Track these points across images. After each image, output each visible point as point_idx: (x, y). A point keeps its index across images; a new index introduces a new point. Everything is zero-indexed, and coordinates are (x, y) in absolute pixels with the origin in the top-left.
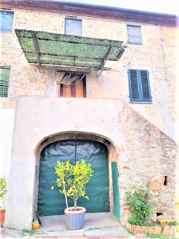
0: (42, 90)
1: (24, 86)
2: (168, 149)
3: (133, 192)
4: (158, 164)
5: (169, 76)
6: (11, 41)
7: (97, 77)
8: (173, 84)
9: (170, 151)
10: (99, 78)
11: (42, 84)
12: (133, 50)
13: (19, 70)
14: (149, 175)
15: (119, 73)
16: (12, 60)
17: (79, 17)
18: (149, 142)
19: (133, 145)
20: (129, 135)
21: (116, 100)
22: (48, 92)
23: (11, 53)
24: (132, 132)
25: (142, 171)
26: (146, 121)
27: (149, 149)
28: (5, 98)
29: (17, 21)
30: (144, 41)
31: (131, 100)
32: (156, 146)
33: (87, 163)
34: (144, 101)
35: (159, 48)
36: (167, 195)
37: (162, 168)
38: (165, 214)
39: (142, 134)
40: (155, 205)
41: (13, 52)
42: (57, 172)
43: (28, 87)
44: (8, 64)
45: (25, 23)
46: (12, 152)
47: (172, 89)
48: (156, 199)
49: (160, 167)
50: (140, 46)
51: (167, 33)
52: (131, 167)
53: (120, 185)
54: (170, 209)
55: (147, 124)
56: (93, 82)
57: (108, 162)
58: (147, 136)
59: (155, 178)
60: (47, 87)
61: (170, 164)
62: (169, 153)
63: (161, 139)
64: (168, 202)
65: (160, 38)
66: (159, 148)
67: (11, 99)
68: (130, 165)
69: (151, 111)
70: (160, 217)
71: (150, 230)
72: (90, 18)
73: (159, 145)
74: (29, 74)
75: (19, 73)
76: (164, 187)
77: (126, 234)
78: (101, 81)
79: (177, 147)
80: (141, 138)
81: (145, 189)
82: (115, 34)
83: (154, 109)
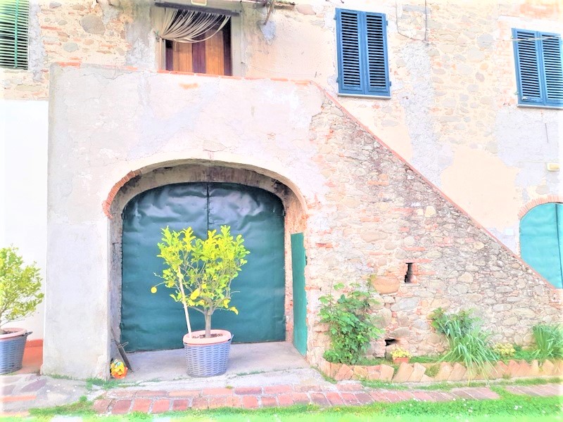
0: (118, 55)
1: (71, 40)
2: (418, 204)
3: (337, 297)
4: (393, 237)
5: (433, 30)
7: (260, 24)
8: (441, 53)
9: (424, 208)
10: (265, 29)
11: (117, 38)
14: (374, 260)
15: (314, 18)
18: (376, 187)
19: (342, 194)
20: (333, 171)
21: (305, 84)
22: (133, 59)
24: (340, 165)
25: (358, 253)
26: (374, 138)
27: (377, 204)
28: (19, 74)
31: (341, 90)
32: (393, 197)
33: (233, 232)
34: (371, 92)
36: (411, 302)
37: (403, 246)
38: (403, 340)
39: (362, 170)
40: (382, 322)
42: (163, 255)
43: (81, 44)
46: (50, 207)
47: (439, 64)
48: (386, 311)
49: (399, 242)
52: (334, 244)
53: (307, 282)
54: (414, 331)
55: (376, 145)
56: (249, 38)
57: (283, 234)
58: (374, 174)
59: (387, 267)
60: (131, 47)
61: (421, 236)
62: (420, 212)
63: (405, 180)
64: (411, 317)
66: (399, 202)
67: (38, 75)
68: (333, 238)
69: (388, 117)
70: (392, 346)
71: (371, 372)
73: (400, 195)
74: (81, 8)
75: (54, 6)
76: (404, 287)
77: (319, 381)
78: (270, 37)
79: (440, 199)
80: (360, 178)
81: (364, 289)
83: (394, 113)
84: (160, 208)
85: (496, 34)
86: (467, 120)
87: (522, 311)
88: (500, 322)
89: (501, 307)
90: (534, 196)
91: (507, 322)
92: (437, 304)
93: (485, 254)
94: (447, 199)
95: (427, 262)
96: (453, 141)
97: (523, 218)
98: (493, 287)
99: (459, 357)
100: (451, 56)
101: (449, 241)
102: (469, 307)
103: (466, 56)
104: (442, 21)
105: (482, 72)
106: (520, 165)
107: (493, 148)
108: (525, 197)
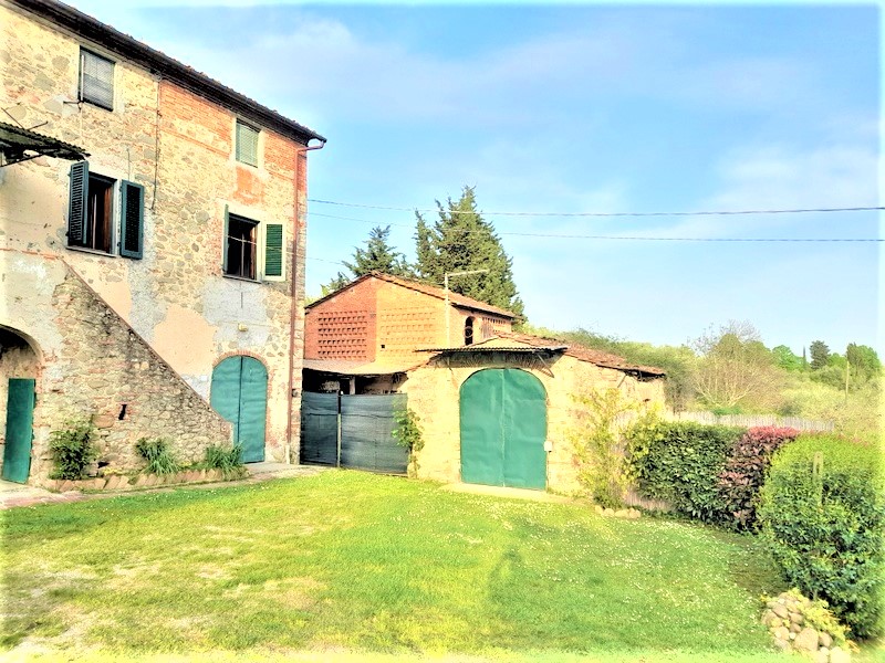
2: (136, 360)
3: (63, 432)
4: (114, 385)
5: (159, 201)
8: (165, 222)
9: (140, 363)
12: (90, 121)
14: (97, 403)
15: (47, 170)
18: (105, 346)
19: (76, 350)
20: (70, 331)
21: (52, 259)
24: (77, 327)
25: (84, 397)
26: (106, 307)
27: (104, 359)
30: (118, 106)
31: (69, 243)
32: (118, 354)
34: (98, 248)
35: (149, 131)
36: (122, 435)
37: (121, 392)
38: (112, 463)
39: (95, 332)
40: (98, 449)
47: (162, 231)
48: (102, 441)
49: (118, 389)
50: (108, 113)
51: (171, 100)
52: (65, 390)
54: (122, 455)
55: (108, 312)
58: (104, 335)
59: (106, 408)
61: (136, 384)
62: (137, 366)
63: (128, 341)
64: (121, 446)
65: (155, 107)
66: (122, 358)
68: (64, 386)
69: (112, 272)
70: (104, 468)
71: (89, 484)
73: (123, 352)
76: (118, 423)
77: (46, 493)
79: (153, 355)
80: (93, 338)
81: (86, 426)
82: (48, 63)
83: (118, 270)
85: (212, 213)
86: (181, 283)
87: (201, 438)
88: (185, 447)
89: (187, 436)
90: (226, 349)
91: (190, 446)
92: (142, 435)
93: (181, 397)
94: (159, 357)
95: (138, 404)
96: (168, 300)
97: (215, 368)
98: (184, 422)
99: (154, 470)
100: (174, 226)
101: (156, 388)
102: (165, 436)
103: (185, 227)
104: (168, 193)
105: (197, 243)
106: (219, 324)
107: (200, 308)
108: (220, 350)
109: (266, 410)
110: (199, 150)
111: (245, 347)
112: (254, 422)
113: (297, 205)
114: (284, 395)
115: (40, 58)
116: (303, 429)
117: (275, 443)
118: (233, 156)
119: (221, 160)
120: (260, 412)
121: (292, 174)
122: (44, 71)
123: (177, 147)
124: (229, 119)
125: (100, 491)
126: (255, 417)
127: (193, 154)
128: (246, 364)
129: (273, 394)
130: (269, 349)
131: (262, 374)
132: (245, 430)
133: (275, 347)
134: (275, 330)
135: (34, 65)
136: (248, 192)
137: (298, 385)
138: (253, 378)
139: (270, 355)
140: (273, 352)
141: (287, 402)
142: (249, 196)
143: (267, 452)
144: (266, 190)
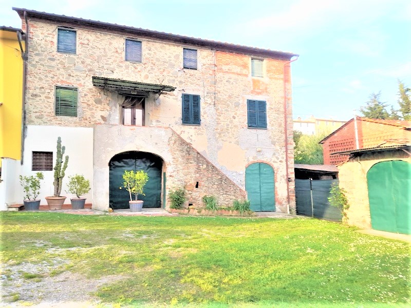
0: (106, 111)
1: (91, 107)
3: (174, 191)
4: (193, 174)
5: (217, 101)
6: (76, 63)
7: (155, 100)
8: (220, 109)
9: (202, 165)
10: (156, 101)
11: (106, 106)
12: (188, 75)
13: (85, 92)
14: (187, 181)
15: (174, 97)
16: (78, 82)
17: (139, 39)
18: (188, 159)
19: (177, 161)
20: (175, 154)
21: (167, 128)
22: (111, 113)
23: (77, 76)
24: (177, 152)
25: (182, 178)
26: (188, 144)
27: (188, 164)
28: (75, 118)
29: (80, 42)
30: (199, 66)
31: (183, 122)
32: (193, 162)
33: (145, 172)
34: (194, 123)
35: (212, 73)
36: (197, 194)
37: (195, 177)
38: (194, 204)
39: (184, 154)
40: (188, 199)
41: (78, 74)
42: (124, 178)
43: (94, 108)
44: (75, 86)
45: (88, 44)
46: (94, 164)
47: (219, 113)
48: (189, 195)
50: (195, 71)
51: (221, 59)
52: (174, 176)
53: (166, 187)
54: (198, 202)
55: (188, 146)
56: (151, 104)
57: (161, 172)
58: (188, 155)
59: (190, 183)
60: (111, 109)
61: (201, 174)
62: (201, 167)
63: (197, 157)
64: (197, 198)
65: (213, 63)
66: (195, 163)
67: (80, 119)
68: (174, 174)
69: (199, 132)
70: (191, 206)
71: (182, 211)
72: (150, 40)
73: (195, 161)
74: (95, 96)
75: (85, 95)
76: (195, 189)
77: (168, 213)
78: (158, 104)
79: (208, 163)
80: (184, 156)
81: (183, 189)
82: (173, 58)
83: (202, 130)
84: (120, 163)
85: (241, 102)
86: (228, 133)
87: (232, 197)
88: (224, 200)
89: (225, 196)
90: (251, 160)
91: (227, 200)
92: (205, 194)
93: (221, 180)
94: (210, 163)
95: (203, 182)
96: (223, 140)
97: (246, 168)
98: (223, 190)
100: (224, 110)
101: (210, 175)
102: (215, 195)
103: (229, 110)
104: (221, 97)
105: (235, 116)
106: (247, 149)
107: (237, 143)
108: (248, 160)
109: (274, 188)
110: (233, 76)
111: (261, 159)
112: (269, 193)
113: (285, 90)
114: (284, 181)
115: (170, 57)
116: (296, 197)
117: (281, 204)
118: (250, 75)
119: (245, 78)
120: (270, 189)
121: (282, 76)
122: (172, 61)
123: (224, 77)
124: (247, 59)
125: (186, 214)
126: (269, 191)
127: (231, 78)
128: (262, 166)
129: (278, 180)
130: (274, 159)
131: (271, 171)
132: (264, 196)
133: (278, 159)
134: (277, 150)
135: (168, 60)
136: (259, 89)
137: (293, 176)
138: (266, 173)
139: (274, 162)
140: (276, 160)
141: (286, 184)
142: (259, 91)
143: (276, 207)
144: (268, 87)
